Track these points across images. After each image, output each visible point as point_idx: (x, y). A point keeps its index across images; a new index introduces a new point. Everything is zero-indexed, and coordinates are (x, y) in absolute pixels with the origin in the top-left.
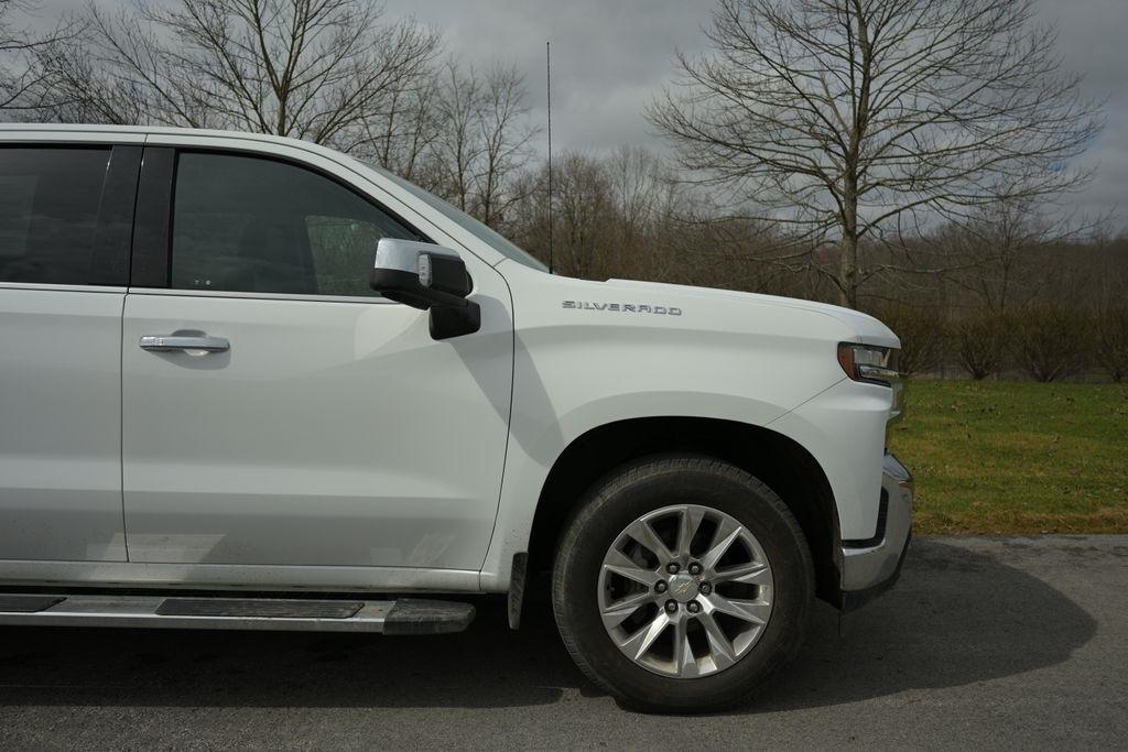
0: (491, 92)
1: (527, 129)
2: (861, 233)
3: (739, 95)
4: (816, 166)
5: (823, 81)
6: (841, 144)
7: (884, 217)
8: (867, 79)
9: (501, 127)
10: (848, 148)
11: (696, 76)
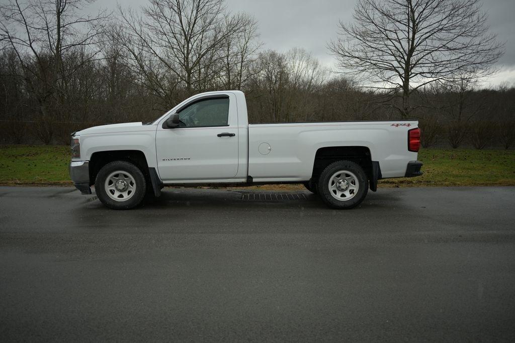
1: (258, 43)
3: (364, 39)
5: (396, 34)
6: (404, 58)
7: (419, 86)
8: (414, 34)
9: (247, 43)
10: (406, 60)
11: (347, 31)
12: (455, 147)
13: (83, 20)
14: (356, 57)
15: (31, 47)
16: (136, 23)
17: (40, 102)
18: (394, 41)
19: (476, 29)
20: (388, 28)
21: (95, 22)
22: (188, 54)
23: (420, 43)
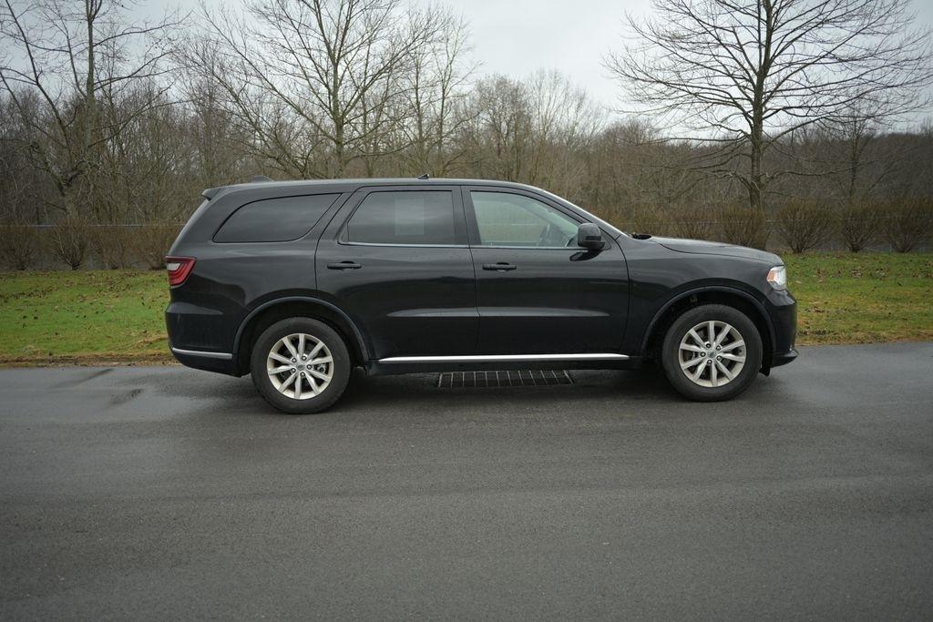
1: (471, 62)
4: (731, 97)
5: (736, 34)
6: (751, 81)
7: (782, 134)
8: (770, 31)
9: (451, 62)
10: (756, 84)
11: (640, 31)
12: (855, 249)
13: (135, 30)
14: (659, 82)
15: (38, 84)
16: (235, 33)
17: (61, 188)
18: (731, 49)
19: (891, 20)
20: (719, 23)
21: (159, 33)
22: (336, 88)
23: (781, 51)
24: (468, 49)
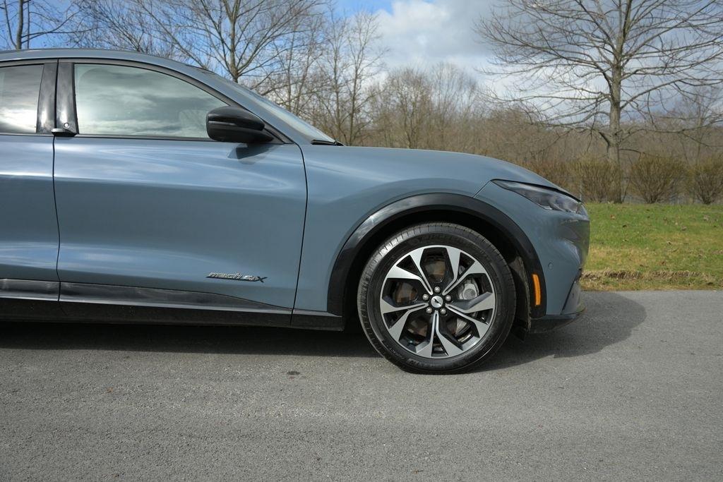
0: (356, 25)
2: (623, 107)
4: (592, 61)
7: (639, 95)
9: (363, 48)
10: (615, 46)
24: (378, 37)
